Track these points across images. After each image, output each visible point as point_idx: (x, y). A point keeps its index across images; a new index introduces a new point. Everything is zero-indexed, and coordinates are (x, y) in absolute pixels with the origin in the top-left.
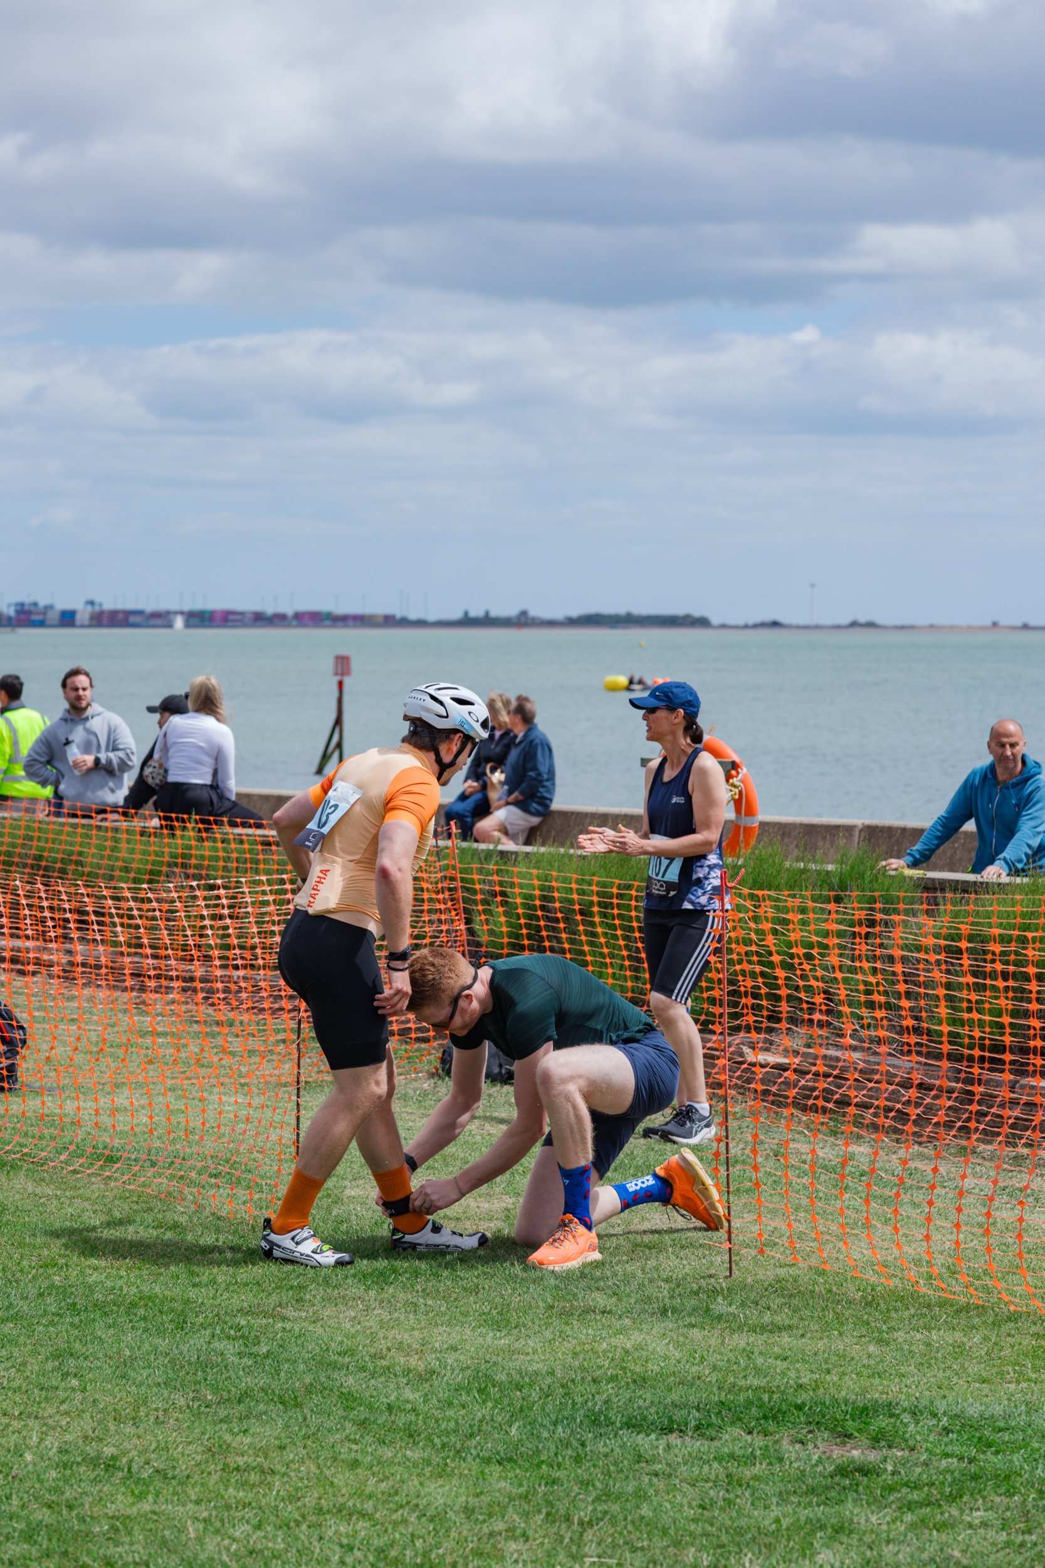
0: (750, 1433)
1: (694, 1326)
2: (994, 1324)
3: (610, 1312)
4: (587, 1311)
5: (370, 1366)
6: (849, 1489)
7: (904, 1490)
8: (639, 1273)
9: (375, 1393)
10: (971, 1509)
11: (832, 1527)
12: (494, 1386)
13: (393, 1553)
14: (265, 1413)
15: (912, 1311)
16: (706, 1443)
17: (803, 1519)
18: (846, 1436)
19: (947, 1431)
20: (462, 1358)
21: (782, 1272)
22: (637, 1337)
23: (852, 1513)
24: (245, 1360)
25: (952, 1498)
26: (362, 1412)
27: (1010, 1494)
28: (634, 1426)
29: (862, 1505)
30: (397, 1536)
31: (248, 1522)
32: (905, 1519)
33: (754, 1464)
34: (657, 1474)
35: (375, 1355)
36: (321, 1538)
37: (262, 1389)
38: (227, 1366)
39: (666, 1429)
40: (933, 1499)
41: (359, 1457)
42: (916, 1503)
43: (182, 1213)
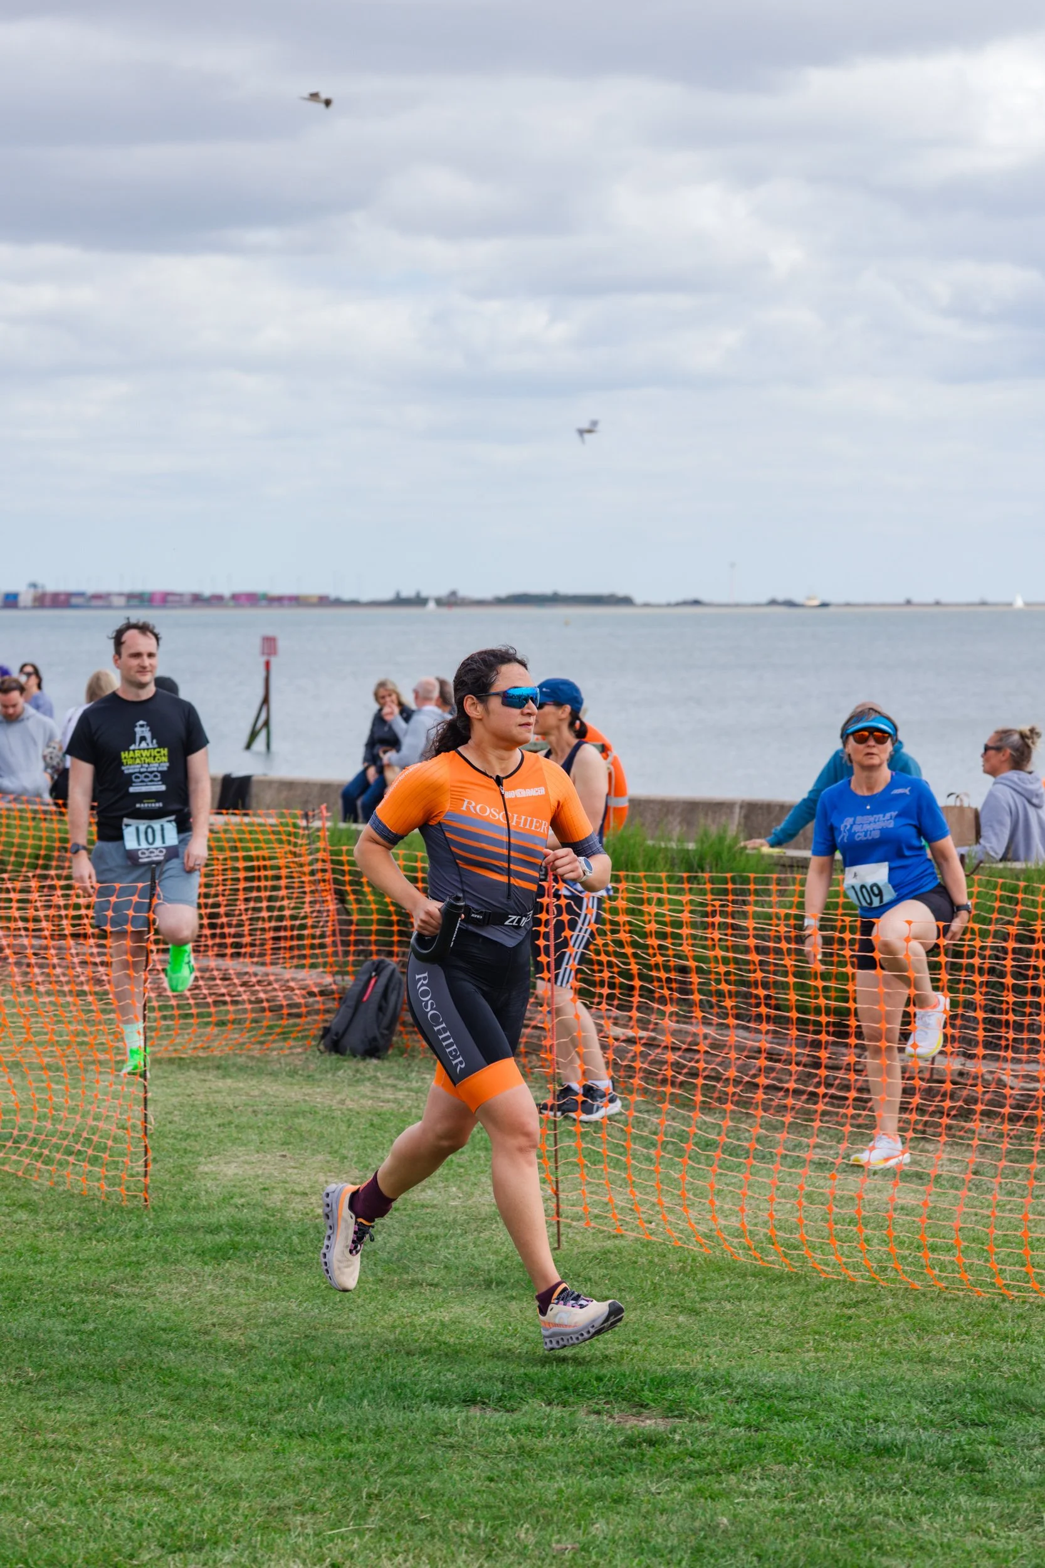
0: (549, 1404)
1: (513, 1298)
2: (803, 1293)
3: (436, 1285)
4: (414, 1284)
5: (193, 1342)
6: (635, 1460)
7: (688, 1460)
8: (471, 1246)
9: (194, 1368)
10: (749, 1478)
11: (612, 1497)
12: (309, 1360)
13: (180, 1529)
14: (83, 1390)
15: (727, 1281)
16: (505, 1415)
17: (584, 1490)
18: (642, 1406)
19: (739, 1400)
20: (283, 1332)
21: (609, 1244)
22: (457, 1310)
23: (633, 1483)
24: (71, 1337)
25: (732, 1469)
26: (178, 1388)
27: (789, 1464)
28: (438, 1399)
29: (645, 1474)
30: (189, 1511)
31: (45, 1499)
32: (683, 1487)
33: (548, 1437)
34: (452, 1447)
35: (199, 1331)
36: (114, 1514)
37: (83, 1366)
38: (53, 1342)
39: (470, 1400)
40: (713, 1469)
41: (167, 1433)
42: (696, 1472)
43: (36, 1190)
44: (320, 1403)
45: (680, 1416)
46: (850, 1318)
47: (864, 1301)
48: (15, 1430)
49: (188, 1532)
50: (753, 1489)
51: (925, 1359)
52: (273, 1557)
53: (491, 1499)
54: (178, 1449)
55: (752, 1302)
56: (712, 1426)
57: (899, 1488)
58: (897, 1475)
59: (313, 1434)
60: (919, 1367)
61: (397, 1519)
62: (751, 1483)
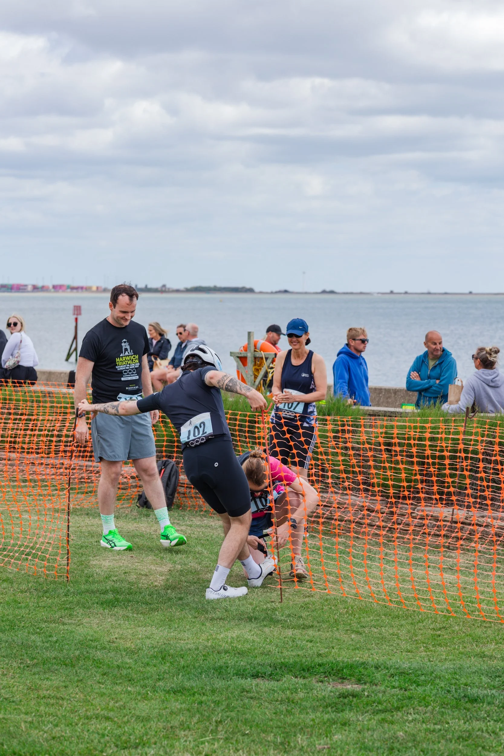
0: (296, 677)
1: (265, 626)
2: (412, 624)
3: (224, 620)
4: (212, 619)
5: (108, 646)
6: (347, 705)
7: (374, 705)
9: (111, 660)
10: (408, 713)
11: (340, 723)
12: (169, 655)
13: (124, 738)
14: (57, 670)
15: (372, 618)
16: (276, 683)
17: (325, 719)
18: (344, 679)
19: (392, 676)
20: (153, 642)
22: (238, 631)
23: (349, 716)
24: (45, 644)
25: (398, 709)
26: (105, 669)
27: (427, 707)
28: (240, 675)
29: (354, 712)
30: (126, 729)
31: (51, 723)
32: (375, 718)
33: (300, 693)
34: (252, 698)
35: (110, 642)
36: (88, 730)
37: (55, 658)
38: (36, 647)
39: (255, 676)
40: (389, 709)
41: (105, 691)
42: (380, 710)
43: (10, 573)
44: (180, 676)
45: (365, 683)
46: (439, 636)
47: (444, 628)
48: (28, 689)
49: (128, 739)
50: (410, 719)
51: (482, 656)
52: (176, 751)
53: (279, 724)
54: (113, 699)
55: (387, 628)
56: (383, 688)
57: (485, 718)
58: (483, 712)
59: (179, 691)
60: (481, 659)
61: (233, 733)
62: (409, 716)
